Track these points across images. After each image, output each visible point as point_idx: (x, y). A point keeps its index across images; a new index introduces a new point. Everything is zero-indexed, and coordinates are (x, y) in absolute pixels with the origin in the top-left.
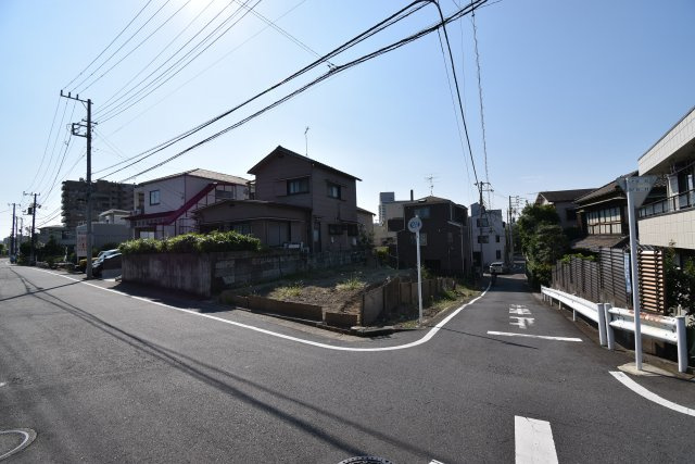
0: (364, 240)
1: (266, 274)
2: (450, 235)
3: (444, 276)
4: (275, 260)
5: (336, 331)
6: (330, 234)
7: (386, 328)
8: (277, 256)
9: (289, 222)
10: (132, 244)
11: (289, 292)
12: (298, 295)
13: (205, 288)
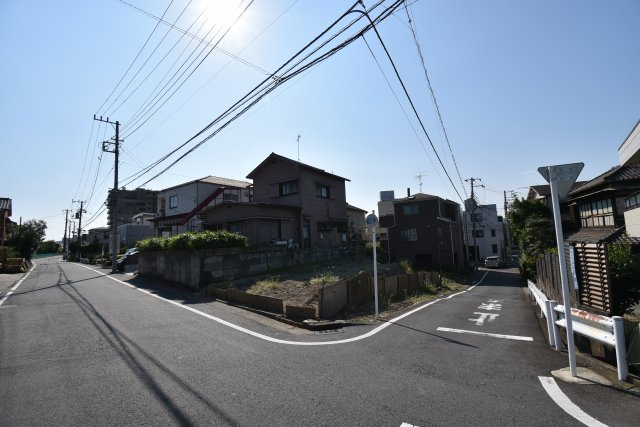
0: (354, 237)
1: (253, 268)
2: (439, 230)
3: (429, 270)
4: (262, 255)
5: (291, 324)
6: (319, 231)
7: (337, 321)
8: (264, 252)
9: (280, 221)
10: (145, 242)
11: (267, 286)
12: (274, 288)
13: (195, 281)
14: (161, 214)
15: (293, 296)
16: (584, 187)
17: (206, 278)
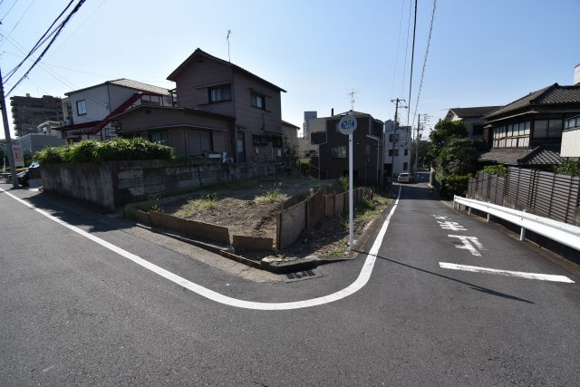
0: (288, 152)
1: (183, 184)
2: (368, 148)
3: (364, 185)
4: (193, 170)
7: (308, 258)
8: (195, 166)
9: (211, 131)
10: (43, 153)
11: (202, 205)
12: (212, 208)
13: (109, 200)
14: (68, 123)
15: (238, 219)
16: (498, 112)
17: (123, 197)
